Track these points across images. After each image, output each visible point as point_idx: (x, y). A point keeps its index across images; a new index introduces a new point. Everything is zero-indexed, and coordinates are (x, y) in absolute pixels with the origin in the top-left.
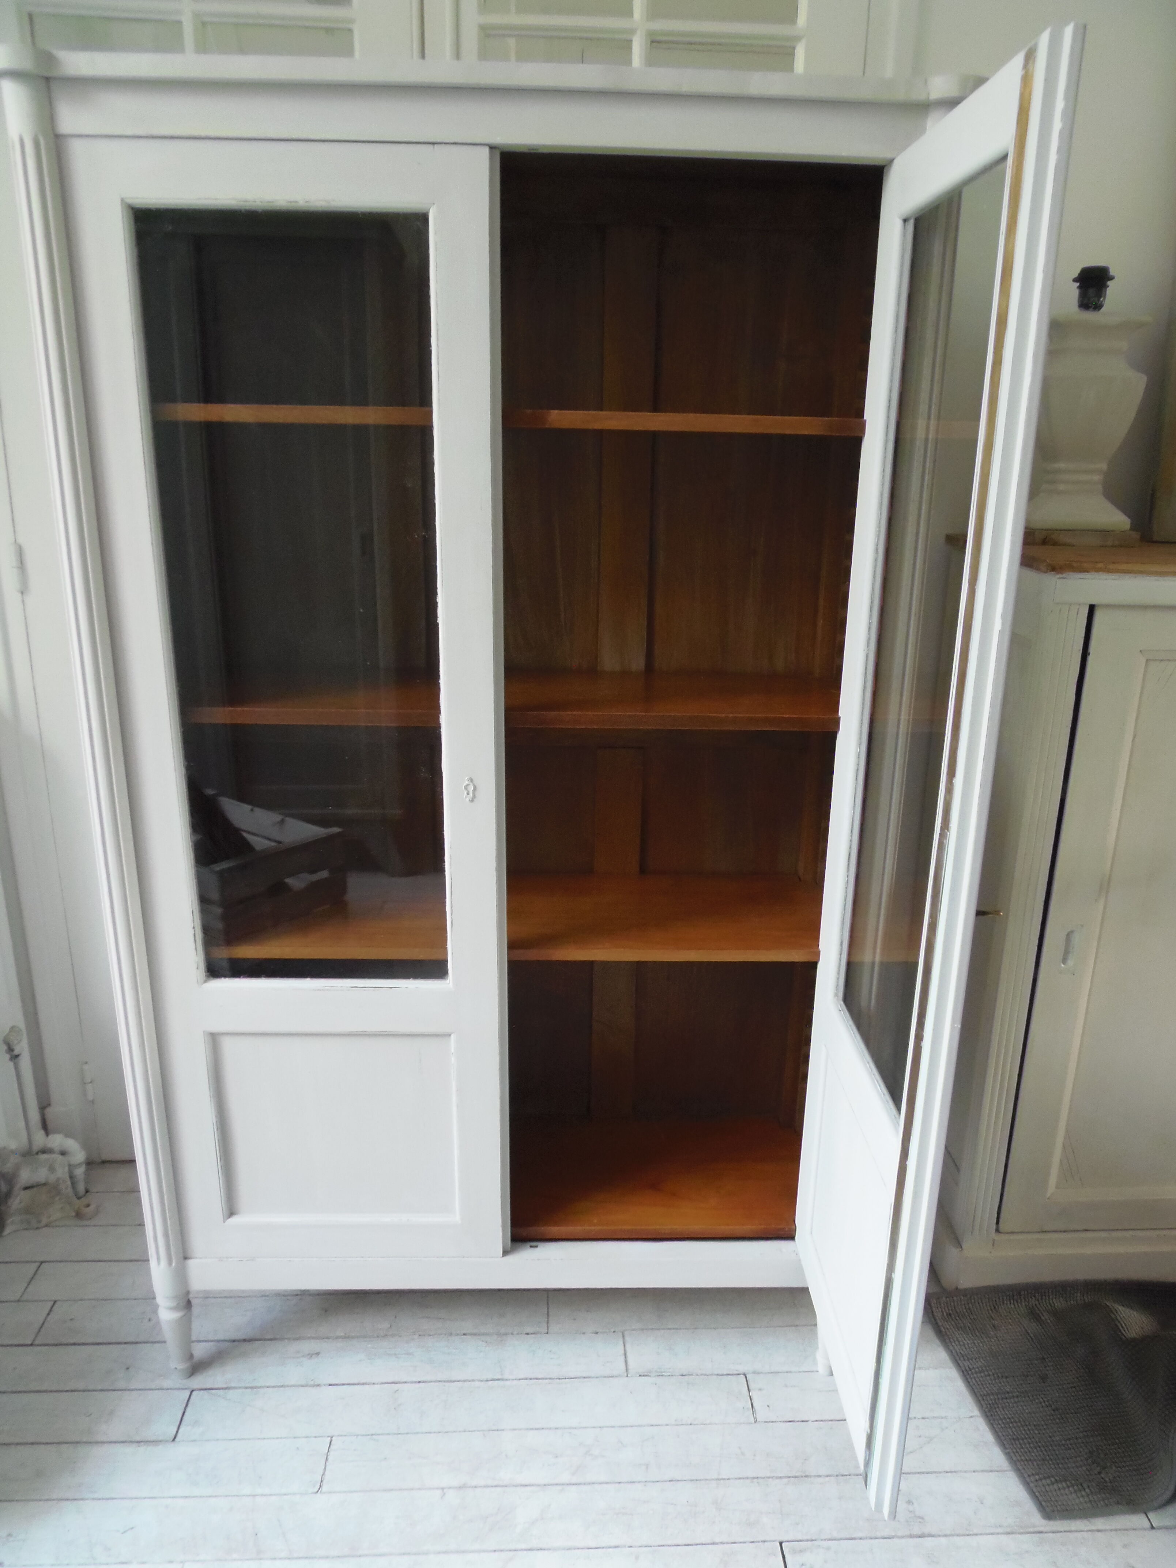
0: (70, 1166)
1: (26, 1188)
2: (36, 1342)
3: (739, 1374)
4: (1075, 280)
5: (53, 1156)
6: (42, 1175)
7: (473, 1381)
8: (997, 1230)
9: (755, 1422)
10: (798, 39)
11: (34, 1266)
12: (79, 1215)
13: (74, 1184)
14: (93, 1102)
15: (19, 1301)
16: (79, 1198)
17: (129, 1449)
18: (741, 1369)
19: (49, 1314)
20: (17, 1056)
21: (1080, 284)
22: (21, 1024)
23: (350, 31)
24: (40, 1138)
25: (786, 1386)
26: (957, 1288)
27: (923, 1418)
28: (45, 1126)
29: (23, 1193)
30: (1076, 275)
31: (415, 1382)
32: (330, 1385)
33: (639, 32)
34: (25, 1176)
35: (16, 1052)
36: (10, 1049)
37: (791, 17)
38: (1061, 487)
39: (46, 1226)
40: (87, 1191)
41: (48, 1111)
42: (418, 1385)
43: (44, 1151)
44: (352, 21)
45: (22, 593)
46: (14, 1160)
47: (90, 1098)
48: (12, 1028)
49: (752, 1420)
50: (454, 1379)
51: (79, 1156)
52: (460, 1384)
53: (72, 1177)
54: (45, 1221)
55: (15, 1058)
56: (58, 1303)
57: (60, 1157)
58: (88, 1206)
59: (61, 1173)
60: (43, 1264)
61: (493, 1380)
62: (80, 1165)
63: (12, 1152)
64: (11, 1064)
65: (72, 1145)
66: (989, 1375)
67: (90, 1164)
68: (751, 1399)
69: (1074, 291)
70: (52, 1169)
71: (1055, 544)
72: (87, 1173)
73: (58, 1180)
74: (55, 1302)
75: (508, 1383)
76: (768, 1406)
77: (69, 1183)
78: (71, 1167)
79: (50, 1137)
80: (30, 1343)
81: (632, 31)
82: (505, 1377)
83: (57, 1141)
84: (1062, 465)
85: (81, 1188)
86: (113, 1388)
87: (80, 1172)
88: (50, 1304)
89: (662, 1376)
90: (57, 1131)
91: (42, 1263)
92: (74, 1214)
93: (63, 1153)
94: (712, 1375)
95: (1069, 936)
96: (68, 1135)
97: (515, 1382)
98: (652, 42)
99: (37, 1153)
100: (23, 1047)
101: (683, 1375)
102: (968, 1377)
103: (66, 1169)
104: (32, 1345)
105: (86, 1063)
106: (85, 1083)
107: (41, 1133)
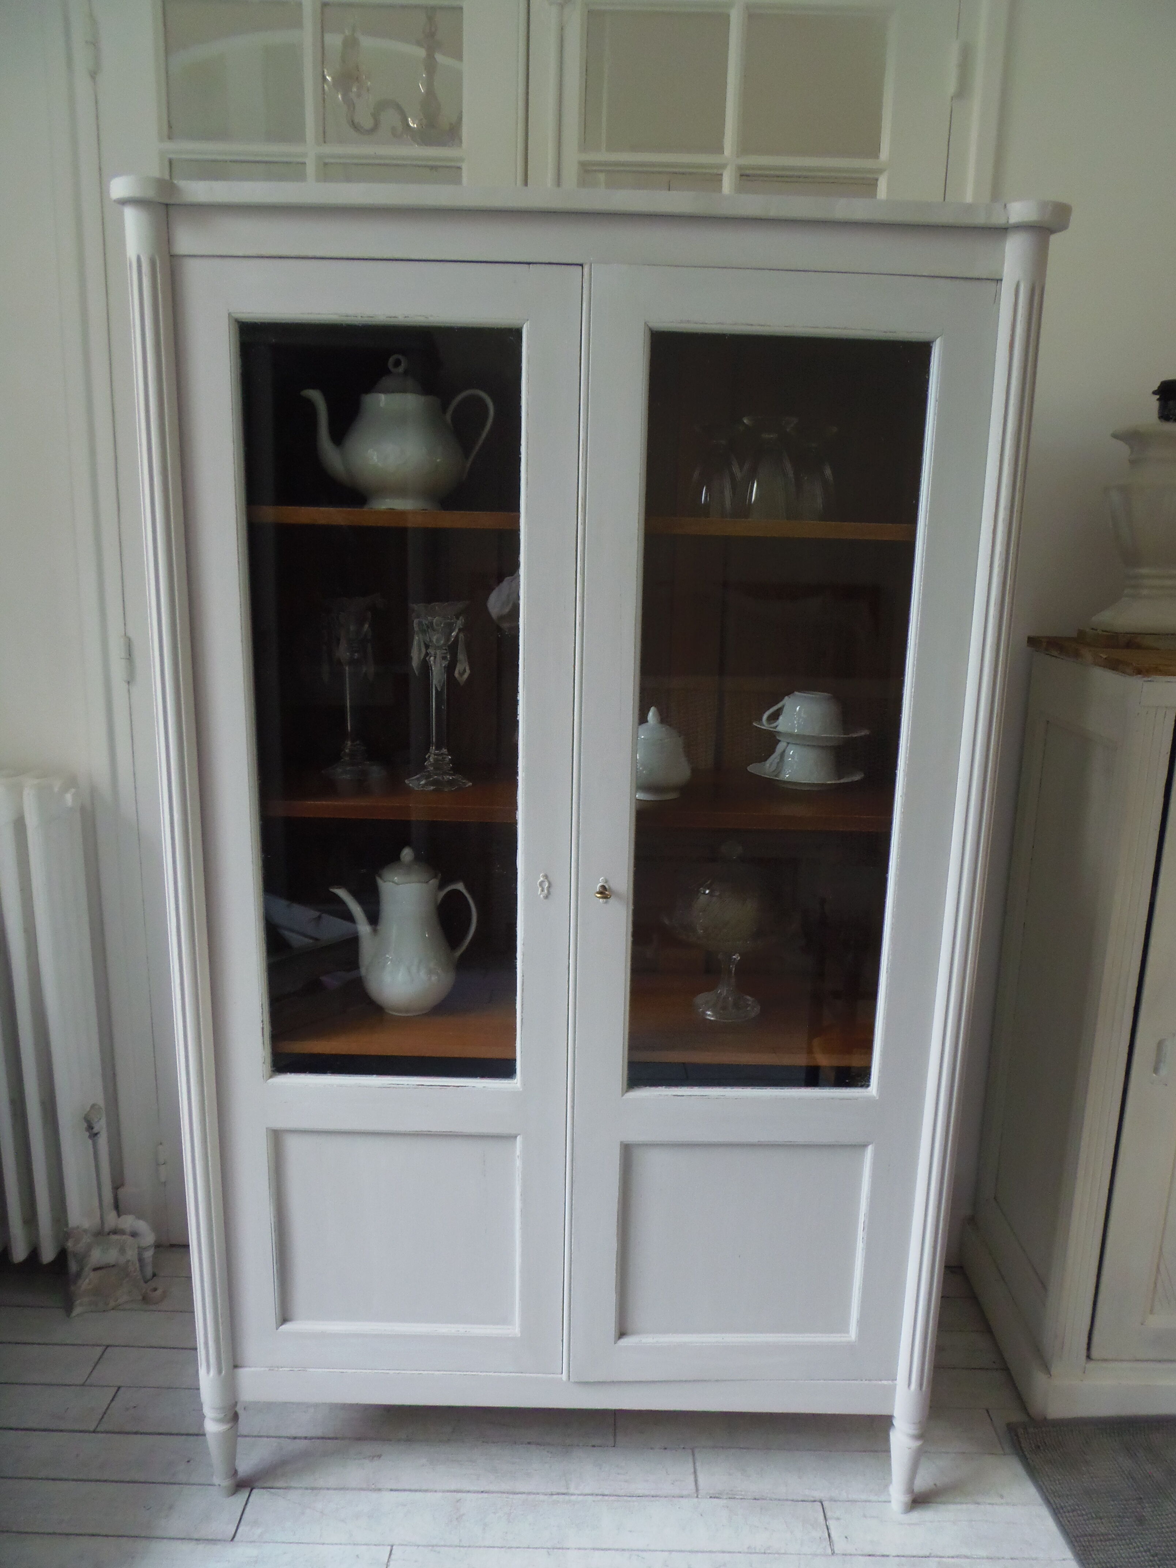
0: (139, 1247)
1: (95, 1269)
2: (98, 1429)
3: (815, 1501)
4: (1155, 393)
5: (124, 1237)
6: (112, 1256)
7: (538, 1494)
8: (1088, 1357)
9: (833, 1553)
10: (881, 171)
11: (99, 1350)
12: (145, 1299)
13: (142, 1267)
14: (165, 1183)
15: (83, 1385)
16: (146, 1282)
17: (186, 1547)
18: (817, 1495)
19: (112, 1400)
20: (96, 1134)
21: (1160, 397)
22: (101, 1103)
23: (459, 168)
24: (112, 1219)
25: (865, 1516)
26: (1045, 1418)
27: (1012, 1559)
28: (117, 1206)
29: (92, 1274)
30: (1156, 388)
31: (478, 1492)
32: (391, 1490)
33: (729, 167)
34: (97, 1256)
35: (95, 1130)
36: (90, 1127)
37: (874, 152)
38: (1145, 592)
39: (114, 1309)
40: (154, 1275)
41: (122, 1192)
42: (480, 1496)
43: (115, 1232)
44: (462, 160)
45: (129, 683)
46: (86, 1239)
47: (163, 1180)
48: (93, 1106)
49: (830, 1552)
50: (517, 1491)
51: (149, 1238)
52: (524, 1496)
53: (141, 1260)
54: (112, 1304)
55: (94, 1136)
56: (122, 1389)
57: (131, 1238)
58: (155, 1290)
59: (131, 1254)
60: (109, 1348)
61: (558, 1494)
62: (149, 1247)
63: (85, 1231)
64: (90, 1142)
65: (142, 1226)
66: (1083, 1515)
67: (158, 1246)
68: (828, 1529)
69: (1153, 403)
70: (122, 1251)
71: (1139, 647)
72: (155, 1256)
73: (128, 1261)
74: (119, 1388)
75: (573, 1498)
76: (846, 1537)
77: (138, 1265)
78: (141, 1250)
79: (123, 1217)
80: (92, 1430)
81: (723, 166)
82: (572, 1491)
83: (128, 1222)
84: (1144, 571)
85: (149, 1271)
86: (172, 1481)
87: (149, 1254)
88: (115, 1389)
89: (734, 1498)
90: (128, 1213)
91: (108, 1346)
92: (140, 1298)
93: (134, 1235)
94: (787, 1500)
95: (1160, 1045)
96: (139, 1217)
97: (581, 1498)
98: (742, 175)
99: (109, 1234)
100: (101, 1125)
101: (755, 1499)
102: (1059, 1515)
103: (136, 1251)
104: (94, 1432)
105: (161, 1144)
106: (158, 1165)
107: (114, 1214)
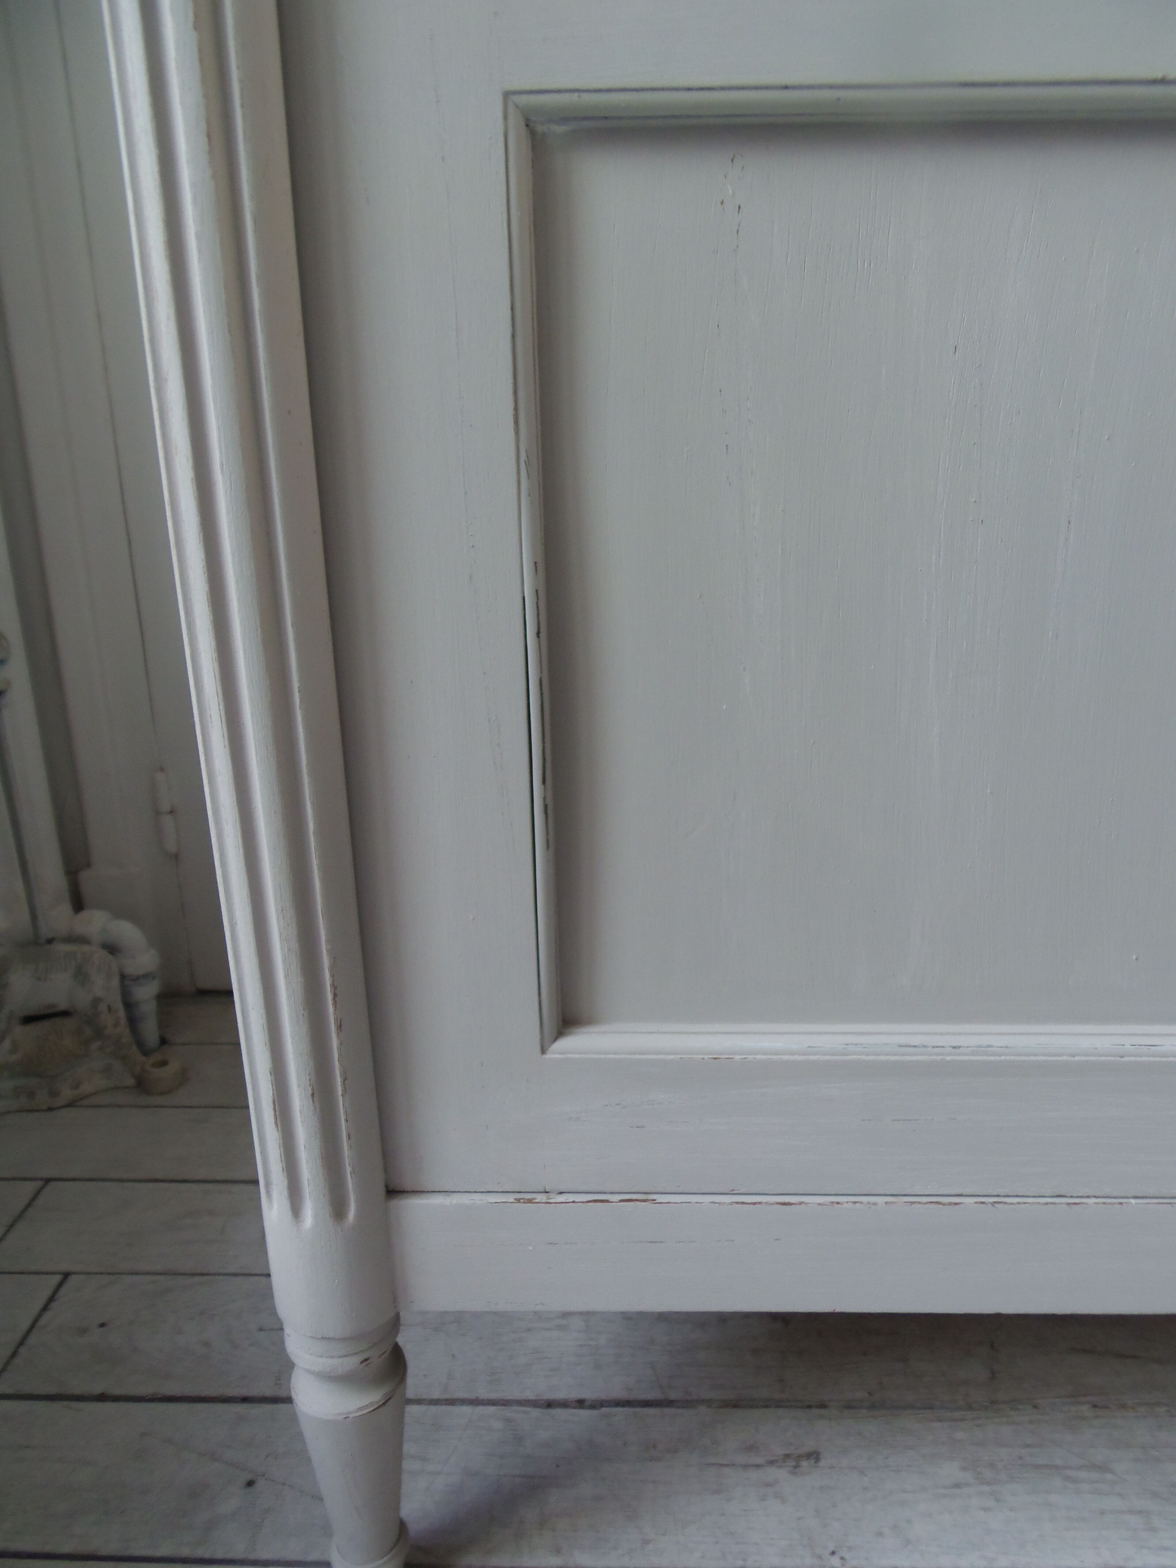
0: (123, 977)
1: (29, 1019)
5: (86, 948)
6: (60, 990)
11: (30, 1188)
12: (142, 1085)
13: (133, 1021)
14: (176, 859)
16: (146, 1053)
19: (45, 1308)
24: (59, 916)
28: (78, 904)
29: (19, 1031)
34: (23, 990)
39: (71, 1104)
40: (163, 1041)
41: (85, 877)
43: (66, 939)
47: (171, 850)
51: (145, 963)
53: (129, 1005)
54: (67, 1093)
56: (73, 1279)
57: (103, 953)
58: (164, 1067)
59: (104, 990)
60: (52, 1185)
62: (147, 976)
65: (130, 934)
70: (81, 976)
72: (160, 1004)
73: (97, 1001)
74: (66, 1275)
77: (122, 1013)
78: (127, 982)
79: (85, 914)
83: (98, 923)
85: (151, 1031)
87: (147, 996)
88: (57, 1278)
90: (100, 907)
91: (48, 1181)
92: (131, 1082)
93: (112, 949)
96: (123, 918)
99: (50, 942)
103: (116, 982)
105: (162, 769)
106: (158, 813)
107: (66, 908)
